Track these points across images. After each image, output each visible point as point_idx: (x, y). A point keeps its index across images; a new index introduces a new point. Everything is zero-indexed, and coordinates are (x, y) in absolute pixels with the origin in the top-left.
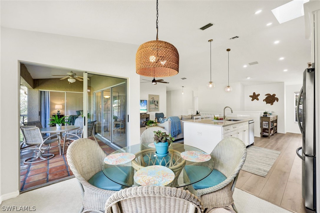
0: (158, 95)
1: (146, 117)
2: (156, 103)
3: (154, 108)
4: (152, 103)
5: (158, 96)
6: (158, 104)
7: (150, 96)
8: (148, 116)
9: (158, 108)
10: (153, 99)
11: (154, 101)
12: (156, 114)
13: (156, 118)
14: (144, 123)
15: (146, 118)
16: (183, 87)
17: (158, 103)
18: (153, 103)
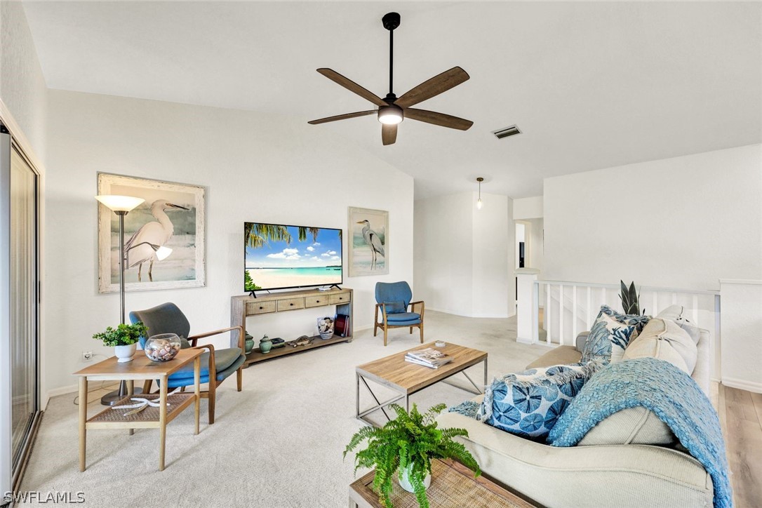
0: (384, 212)
1: (338, 301)
2: (376, 241)
3: (368, 263)
4: (361, 241)
5: (384, 214)
6: (385, 247)
7: (353, 211)
8: (346, 299)
9: (383, 263)
10: (365, 225)
11: (371, 235)
12: (381, 287)
13: (377, 306)
14: (327, 328)
15: (338, 307)
16: (480, 179)
17: (383, 243)
18: (365, 243)
